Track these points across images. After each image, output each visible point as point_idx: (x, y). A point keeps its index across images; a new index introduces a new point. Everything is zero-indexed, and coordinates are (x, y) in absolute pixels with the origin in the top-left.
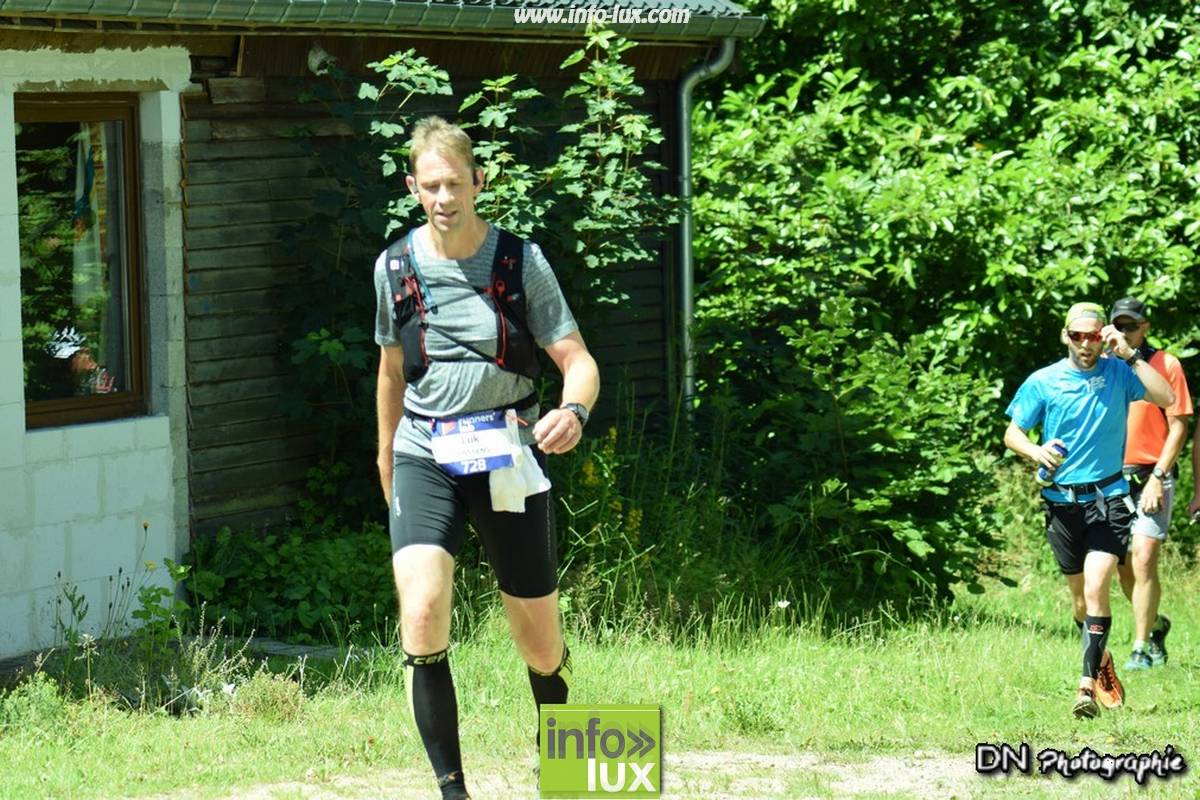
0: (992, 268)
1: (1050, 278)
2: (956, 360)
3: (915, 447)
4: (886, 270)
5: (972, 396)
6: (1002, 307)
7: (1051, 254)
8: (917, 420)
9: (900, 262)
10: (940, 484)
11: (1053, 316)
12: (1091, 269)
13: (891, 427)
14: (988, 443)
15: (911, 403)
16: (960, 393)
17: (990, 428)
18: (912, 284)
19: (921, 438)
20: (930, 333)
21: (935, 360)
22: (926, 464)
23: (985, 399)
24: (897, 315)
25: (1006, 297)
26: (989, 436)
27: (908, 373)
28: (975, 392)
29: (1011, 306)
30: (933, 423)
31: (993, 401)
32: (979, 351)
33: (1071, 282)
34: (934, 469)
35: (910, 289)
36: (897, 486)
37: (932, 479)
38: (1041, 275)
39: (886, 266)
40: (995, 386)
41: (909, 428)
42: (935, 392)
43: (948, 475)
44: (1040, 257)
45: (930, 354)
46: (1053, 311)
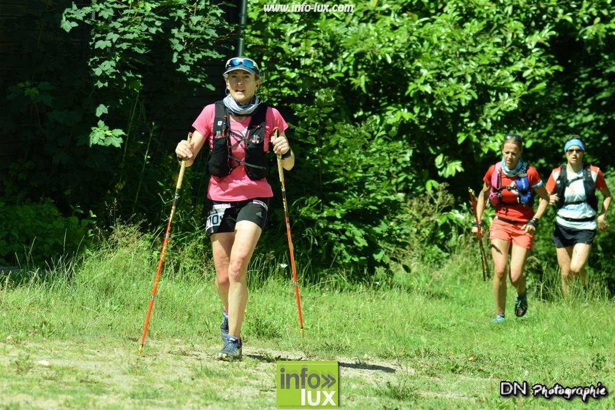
0: (412, 86)
1: (444, 94)
4: (350, 81)
7: (446, 79)
9: (358, 77)
12: (469, 91)
18: (364, 90)
23: (400, 160)
25: (418, 104)
31: (405, 162)
33: (456, 97)
35: (362, 92)
38: (439, 91)
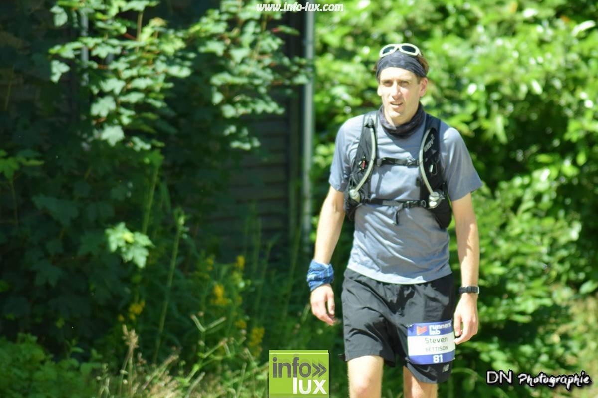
0: (573, 126)
2: (541, 206)
3: (503, 280)
4: (481, 125)
5: (553, 237)
6: (581, 160)
8: (506, 257)
9: (493, 119)
10: (522, 313)
14: (564, 278)
15: (501, 242)
16: (543, 234)
17: (567, 265)
18: (503, 139)
19: (509, 272)
20: (518, 181)
21: (524, 207)
22: (512, 296)
23: (563, 240)
24: (491, 164)
25: (585, 151)
26: (567, 271)
27: (500, 216)
28: (555, 234)
29: (588, 160)
30: (519, 260)
31: (572, 242)
32: (561, 198)
34: (518, 300)
35: (501, 143)
37: (517, 309)
39: (481, 122)
40: (573, 228)
41: (498, 263)
42: (522, 233)
43: (530, 306)
45: (518, 202)
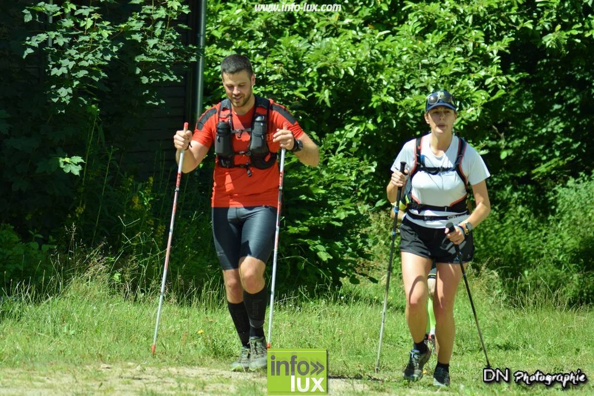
0: (375, 98)
1: (407, 105)
2: (351, 150)
3: (325, 198)
4: (314, 95)
5: (359, 170)
6: (379, 120)
7: (409, 92)
8: (327, 183)
9: (322, 91)
10: (338, 220)
11: (408, 127)
13: (312, 186)
14: (366, 198)
15: (324, 173)
16: (352, 168)
17: (368, 189)
18: (329, 104)
19: (328, 193)
20: (337, 133)
21: (339, 149)
22: (331, 208)
23: (366, 172)
24: (319, 122)
25: (381, 114)
26: (368, 193)
27: (323, 156)
28: (361, 168)
29: (384, 120)
30: (336, 185)
31: (371, 174)
32: (364, 144)
33: (419, 108)
34: (335, 211)
35: (327, 107)
36: (313, 220)
37: (333, 217)
38: (402, 103)
39: (314, 93)
40: (372, 165)
41: (322, 187)
42: (338, 167)
43: (343, 215)
44: (402, 93)
45: (337, 145)
46: (408, 124)
